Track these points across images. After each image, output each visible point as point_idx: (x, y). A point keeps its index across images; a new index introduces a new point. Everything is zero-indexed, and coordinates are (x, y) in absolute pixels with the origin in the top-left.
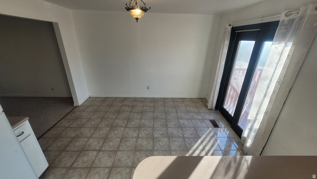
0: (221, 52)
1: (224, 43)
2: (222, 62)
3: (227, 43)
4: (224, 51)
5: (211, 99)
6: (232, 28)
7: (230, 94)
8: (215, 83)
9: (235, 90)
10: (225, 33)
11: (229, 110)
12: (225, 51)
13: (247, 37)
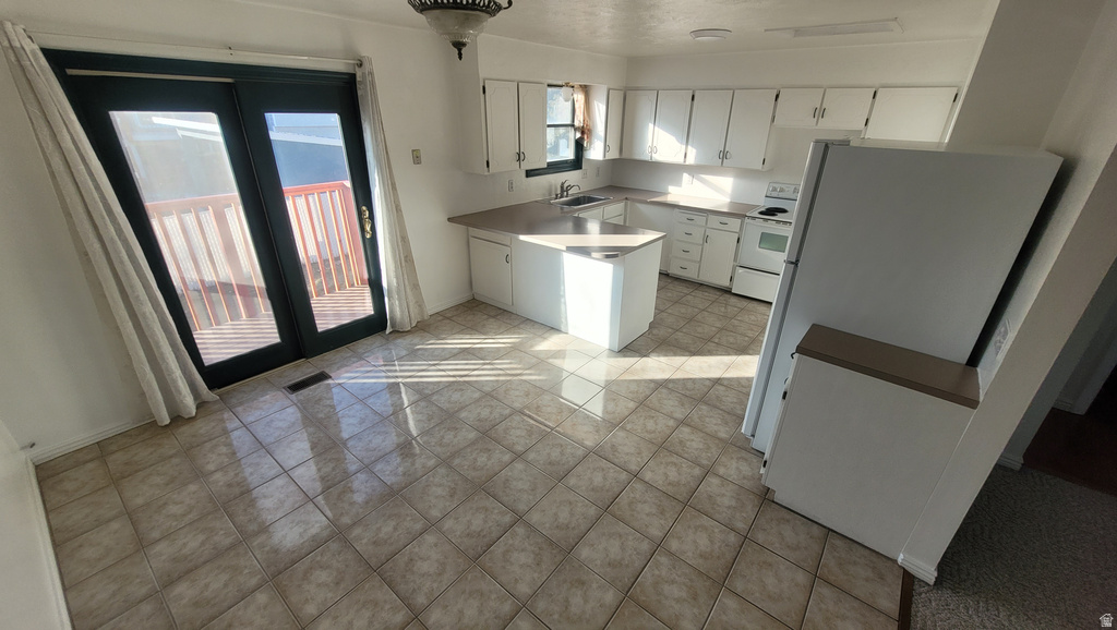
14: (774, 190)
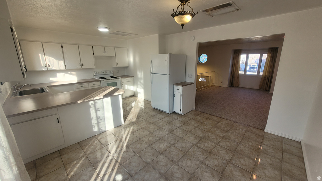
14: (97, 73)
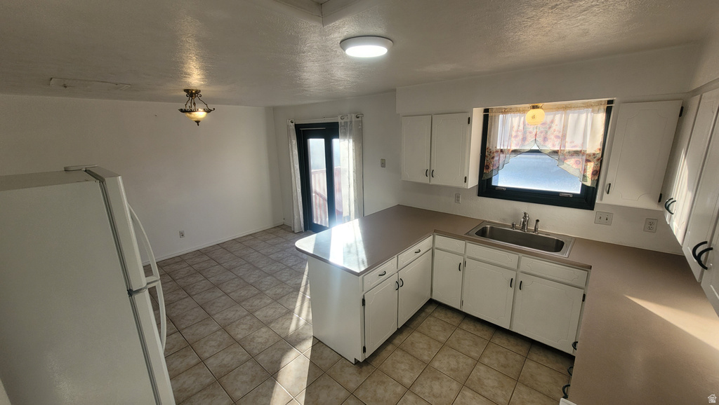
0: (291, 153)
1: (291, 142)
2: (295, 165)
3: (294, 142)
4: (294, 153)
5: (296, 217)
6: (295, 125)
7: (316, 203)
8: (294, 195)
9: (321, 196)
10: (289, 130)
11: (321, 221)
12: (296, 152)
13: (317, 135)
